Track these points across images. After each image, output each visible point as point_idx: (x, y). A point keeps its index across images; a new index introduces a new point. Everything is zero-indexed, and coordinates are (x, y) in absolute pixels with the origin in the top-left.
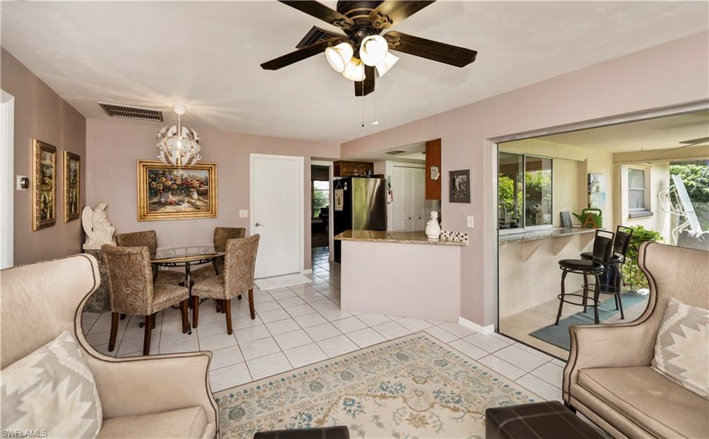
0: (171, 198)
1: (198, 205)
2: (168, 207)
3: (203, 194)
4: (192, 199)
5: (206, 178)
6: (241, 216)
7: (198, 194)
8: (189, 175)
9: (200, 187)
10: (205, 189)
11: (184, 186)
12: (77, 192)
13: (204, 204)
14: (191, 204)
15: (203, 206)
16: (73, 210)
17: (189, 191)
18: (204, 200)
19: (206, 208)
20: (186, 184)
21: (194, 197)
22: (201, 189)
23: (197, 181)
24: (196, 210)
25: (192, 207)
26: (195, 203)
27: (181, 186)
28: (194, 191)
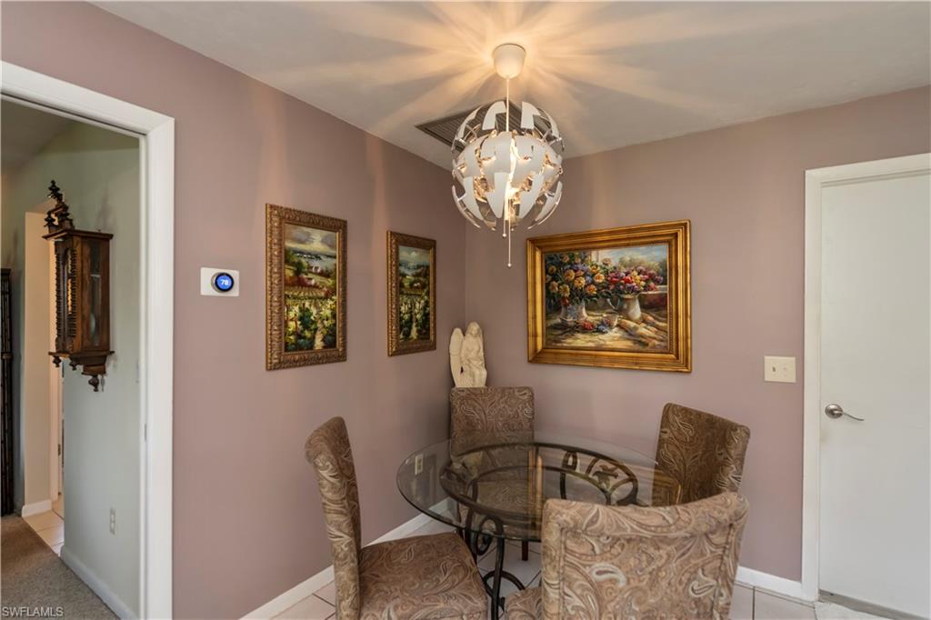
0: (587, 317)
1: (642, 336)
2: (579, 335)
3: (656, 306)
4: (629, 319)
5: (663, 265)
6: (769, 376)
7: (643, 307)
8: (622, 261)
9: (647, 288)
10: (661, 294)
11: (612, 287)
12: (427, 302)
13: (656, 333)
14: (627, 331)
15: (655, 338)
16: (414, 334)
17: (622, 299)
18: (657, 323)
19: (663, 344)
20: (615, 283)
21: (633, 313)
22: (650, 293)
23: (639, 274)
24: (637, 347)
25: (629, 339)
26: (636, 328)
27: (604, 287)
28: (634, 300)
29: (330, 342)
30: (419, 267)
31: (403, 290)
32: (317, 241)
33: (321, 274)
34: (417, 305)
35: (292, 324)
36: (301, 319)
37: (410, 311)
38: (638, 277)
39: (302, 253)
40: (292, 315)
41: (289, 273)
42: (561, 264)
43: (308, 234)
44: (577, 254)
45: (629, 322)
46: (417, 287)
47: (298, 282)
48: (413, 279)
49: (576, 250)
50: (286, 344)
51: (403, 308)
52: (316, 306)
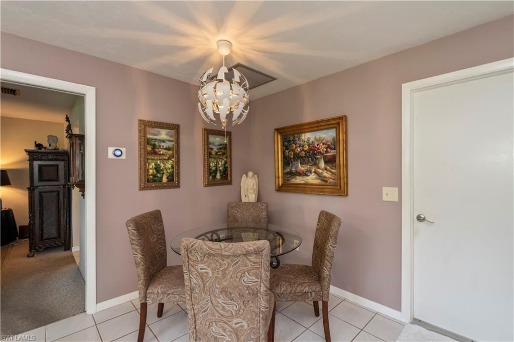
0: (301, 168)
1: (325, 177)
2: (298, 177)
3: (330, 161)
4: (319, 168)
5: (333, 139)
6: (385, 198)
7: (325, 162)
8: (315, 138)
9: (327, 152)
10: (333, 155)
11: (311, 152)
12: (226, 162)
13: (331, 175)
14: (318, 175)
15: (330, 178)
16: (218, 176)
17: (316, 158)
18: (332, 170)
19: (334, 181)
20: (313, 150)
21: (321, 166)
22: (328, 154)
23: (323, 145)
24: (323, 183)
25: (319, 179)
26: (322, 173)
27: (308, 152)
28: (321, 158)
29: (171, 179)
30: (221, 145)
31: (212, 156)
32: (163, 134)
33: (166, 149)
34: (220, 163)
35: (151, 171)
36: (155, 168)
37: (216, 166)
38: (323, 146)
39: (156, 140)
40: (151, 167)
41: (149, 149)
42: (289, 141)
43: (159, 131)
44: (296, 135)
45: (319, 170)
46: (220, 155)
47: (154, 153)
48: (217, 150)
49: (296, 134)
50: (148, 179)
51: (211, 164)
52: (163, 162)
